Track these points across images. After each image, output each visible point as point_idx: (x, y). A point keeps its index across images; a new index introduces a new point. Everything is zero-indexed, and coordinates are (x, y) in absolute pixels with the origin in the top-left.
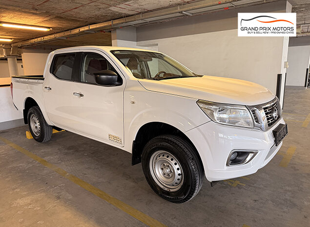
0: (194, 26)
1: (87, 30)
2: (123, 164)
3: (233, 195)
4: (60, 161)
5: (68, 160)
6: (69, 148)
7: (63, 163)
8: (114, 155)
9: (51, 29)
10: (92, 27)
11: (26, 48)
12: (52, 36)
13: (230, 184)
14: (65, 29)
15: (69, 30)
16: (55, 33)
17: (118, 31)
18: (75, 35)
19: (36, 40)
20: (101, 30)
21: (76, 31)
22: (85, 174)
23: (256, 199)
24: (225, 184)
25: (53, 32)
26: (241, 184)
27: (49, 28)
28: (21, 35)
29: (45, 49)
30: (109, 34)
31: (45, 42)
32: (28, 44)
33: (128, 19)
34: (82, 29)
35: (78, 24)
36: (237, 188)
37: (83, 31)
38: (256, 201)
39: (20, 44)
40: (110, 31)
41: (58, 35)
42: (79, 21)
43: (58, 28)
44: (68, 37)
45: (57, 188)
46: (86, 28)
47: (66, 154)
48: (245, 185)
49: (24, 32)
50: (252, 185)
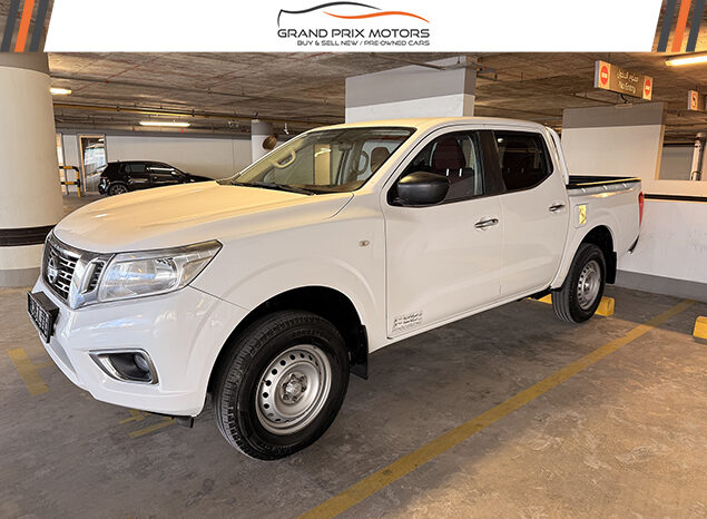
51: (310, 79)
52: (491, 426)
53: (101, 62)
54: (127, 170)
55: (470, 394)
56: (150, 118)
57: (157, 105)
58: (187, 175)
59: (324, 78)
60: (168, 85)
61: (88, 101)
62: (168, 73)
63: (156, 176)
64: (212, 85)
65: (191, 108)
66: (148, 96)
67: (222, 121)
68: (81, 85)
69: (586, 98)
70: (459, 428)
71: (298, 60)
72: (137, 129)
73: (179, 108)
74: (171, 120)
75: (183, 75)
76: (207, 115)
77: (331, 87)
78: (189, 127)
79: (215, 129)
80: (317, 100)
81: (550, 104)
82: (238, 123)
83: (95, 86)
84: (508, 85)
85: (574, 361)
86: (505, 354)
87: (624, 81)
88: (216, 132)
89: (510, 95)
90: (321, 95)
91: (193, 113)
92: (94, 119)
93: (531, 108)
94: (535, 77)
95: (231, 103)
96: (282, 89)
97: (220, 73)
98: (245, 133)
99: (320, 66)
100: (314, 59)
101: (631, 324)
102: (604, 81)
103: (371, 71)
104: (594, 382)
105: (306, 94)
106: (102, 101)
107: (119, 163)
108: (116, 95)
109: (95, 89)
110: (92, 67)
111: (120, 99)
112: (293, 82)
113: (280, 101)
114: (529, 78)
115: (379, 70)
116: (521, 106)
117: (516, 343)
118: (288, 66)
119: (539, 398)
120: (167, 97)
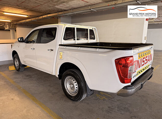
0: (99, 17)
1: (46, 17)
2: (50, 85)
3: (99, 103)
4: (20, 82)
5: (24, 82)
6: (27, 76)
7: (22, 83)
8: (48, 81)
9: (29, 16)
10: (48, 15)
11: (18, 25)
12: (30, 20)
13: (100, 98)
14: (36, 16)
15: (37, 17)
16: (31, 18)
17: (61, 18)
18: (41, 19)
19: (22, 21)
20: (53, 17)
21: (41, 17)
22: (30, 89)
23: (109, 106)
24: (97, 98)
25: (30, 18)
26: (105, 98)
27: (28, 15)
28: (15, 19)
29: (28, 26)
30: (57, 19)
31: (27, 22)
32: (19, 23)
33: (65, 12)
34: (44, 17)
35: (42, 14)
36: (103, 100)
37: (44, 18)
38: (109, 107)
39: (15, 23)
40: (58, 18)
41: (33, 19)
42: (42, 12)
43: (32, 15)
44: (37, 20)
45: (14, 95)
46: (46, 16)
47: (25, 79)
48: (107, 99)
49: (16, 17)
50: (111, 99)
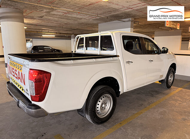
51: (89, 24)
52: (145, 113)
53: (35, 20)
54: (38, 48)
55: (138, 105)
56: (45, 34)
57: (47, 31)
58: (54, 49)
59: (93, 24)
60: (52, 26)
61: (30, 30)
62: (53, 23)
63: (46, 49)
64: (63, 26)
65: (56, 32)
66: (45, 29)
67: (64, 35)
68: (29, 26)
69: (161, 29)
70: (137, 113)
71: (87, 19)
72: (41, 37)
73: (53, 32)
74: (50, 35)
75: (56, 23)
76: (60, 33)
77: (94, 26)
78: (55, 37)
79: (61, 37)
80: (90, 29)
81: (152, 30)
82: (68, 35)
83: (32, 26)
84: (141, 25)
85: (163, 97)
86: (145, 95)
87: (172, 24)
88: (62, 38)
89: (141, 28)
90: (91, 28)
91: (56, 33)
92: (30, 35)
93: (146, 31)
94: (148, 23)
95: (67, 30)
96: (81, 27)
97: (66, 23)
98: (69, 38)
99: (92, 21)
100: (91, 19)
101: (177, 88)
102: (167, 24)
103: (105, 22)
104: (169, 102)
105: (87, 28)
106: (33, 30)
107: (36, 46)
108: (37, 28)
109: (32, 27)
110: (33, 21)
111: (38, 29)
112: (85, 25)
113: (80, 30)
114: (147, 24)
115: (108, 22)
116: (143, 31)
117: (148, 92)
118: (84, 21)
119: (156, 106)
120: (50, 29)
